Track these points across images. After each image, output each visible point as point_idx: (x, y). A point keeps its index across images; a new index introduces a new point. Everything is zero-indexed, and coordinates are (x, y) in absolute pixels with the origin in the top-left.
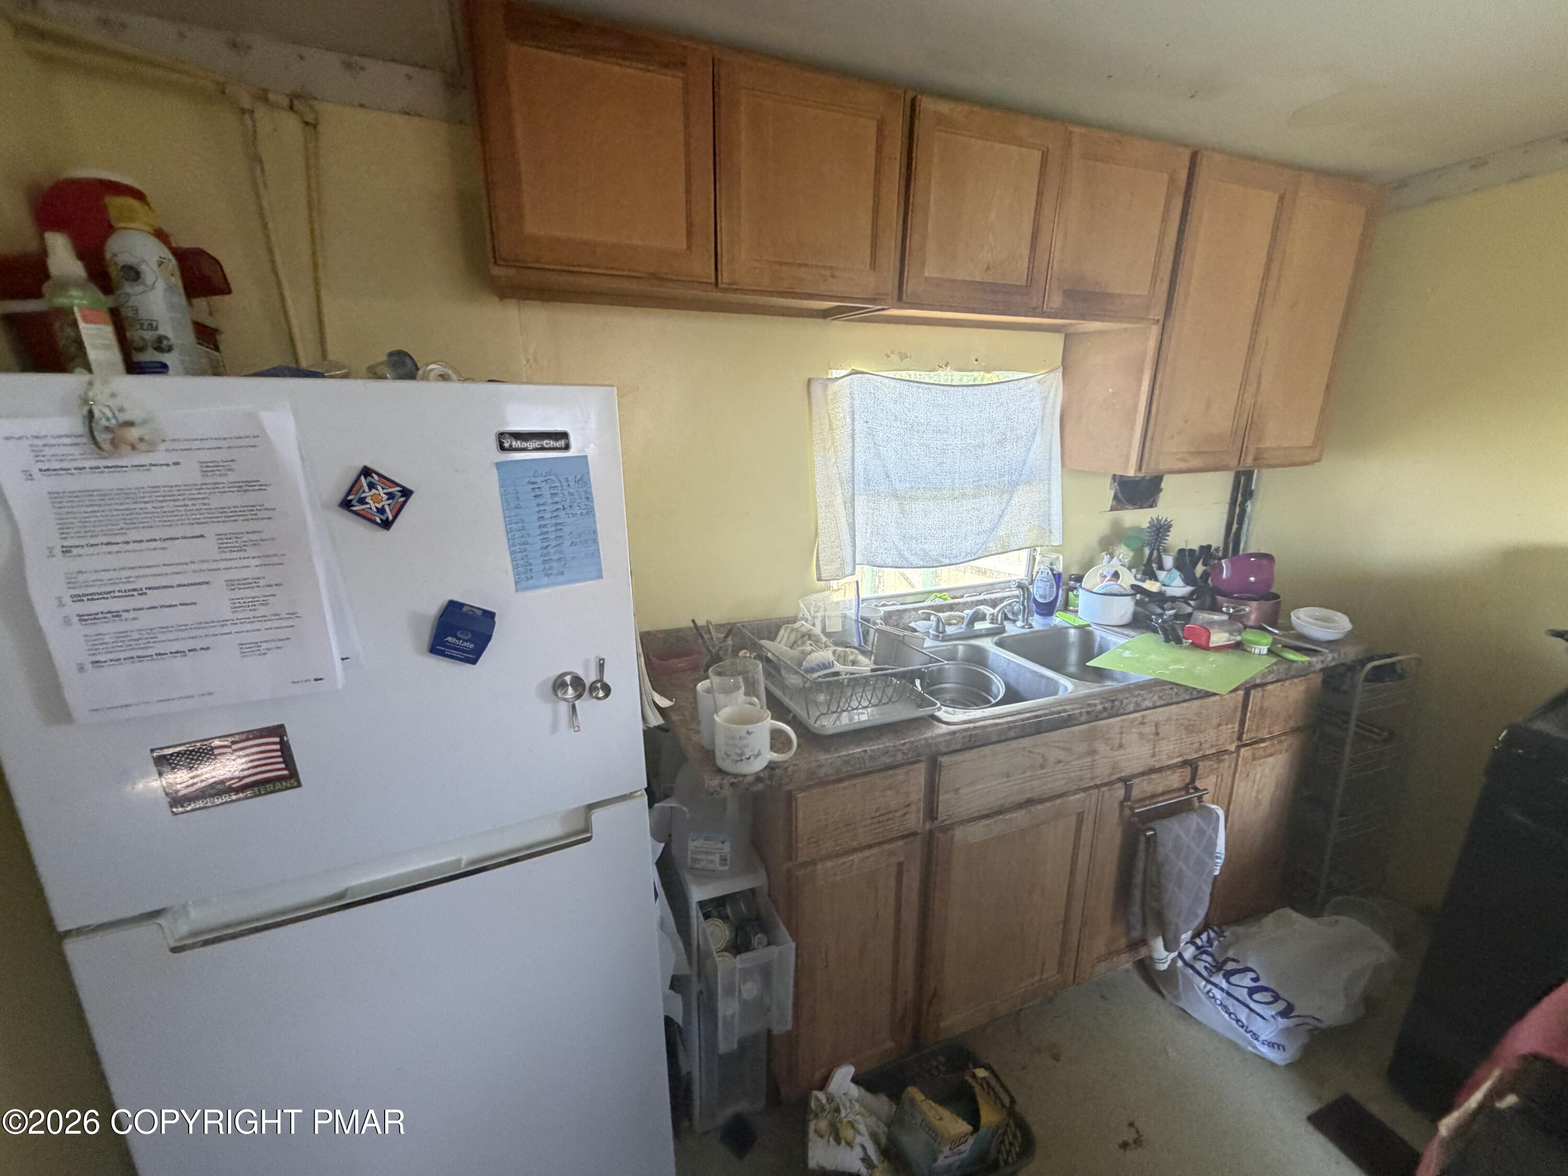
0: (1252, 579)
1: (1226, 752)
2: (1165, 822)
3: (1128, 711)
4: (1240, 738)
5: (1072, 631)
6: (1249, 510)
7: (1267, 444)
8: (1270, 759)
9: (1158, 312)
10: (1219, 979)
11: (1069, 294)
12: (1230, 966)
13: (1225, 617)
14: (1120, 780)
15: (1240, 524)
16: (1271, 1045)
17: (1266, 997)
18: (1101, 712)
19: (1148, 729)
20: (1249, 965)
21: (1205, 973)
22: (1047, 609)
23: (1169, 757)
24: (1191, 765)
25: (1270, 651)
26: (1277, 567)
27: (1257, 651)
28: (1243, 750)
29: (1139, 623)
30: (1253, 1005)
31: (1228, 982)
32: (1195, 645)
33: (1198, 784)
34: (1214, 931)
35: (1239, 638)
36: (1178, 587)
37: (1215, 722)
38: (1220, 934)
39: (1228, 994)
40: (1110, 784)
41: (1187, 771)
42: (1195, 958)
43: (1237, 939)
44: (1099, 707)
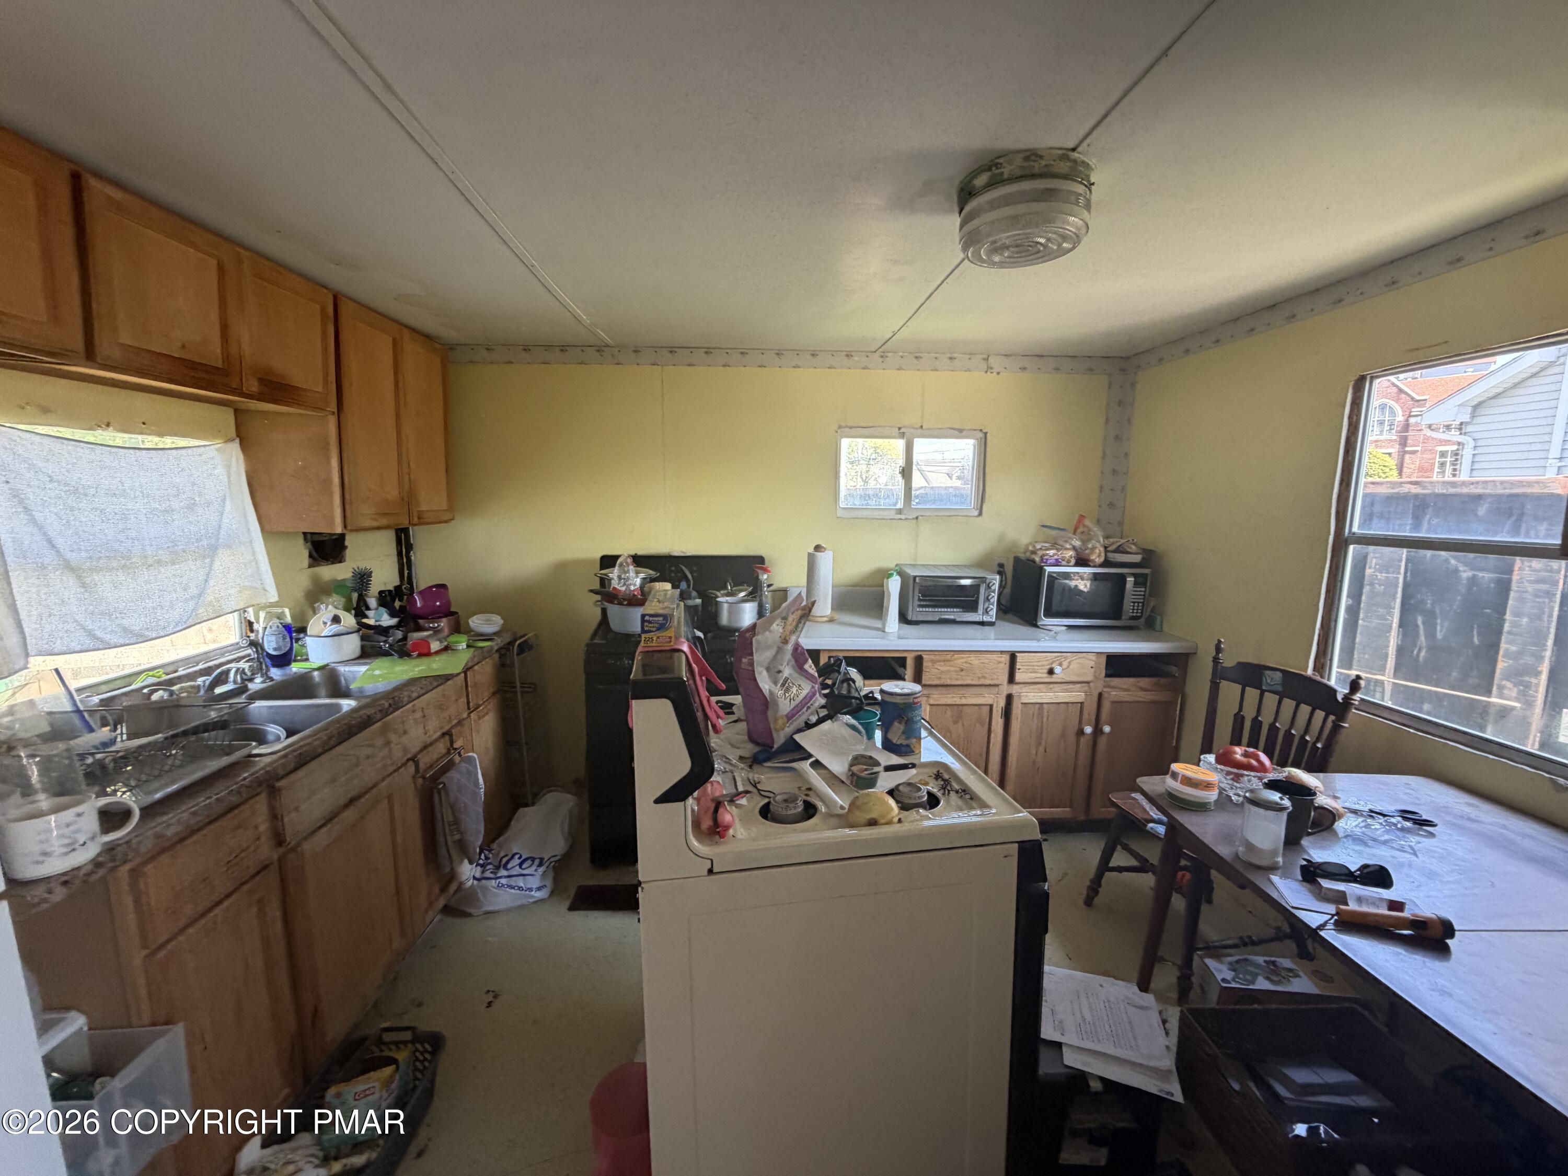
0: (438, 603)
1: (464, 719)
2: (448, 775)
3: (405, 703)
4: (469, 708)
5: (316, 673)
6: (413, 558)
7: (423, 508)
8: (487, 718)
9: (333, 407)
10: (503, 872)
11: (261, 381)
12: (504, 860)
13: (431, 632)
14: (408, 760)
15: (410, 569)
16: (539, 889)
17: (529, 862)
18: (388, 709)
19: (419, 715)
20: (515, 851)
21: (492, 876)
22: (283, 660)
23: (435, 732)
24: (448, 734)
25: (468, 646)
26: (450, 591)
27: (461, 648)
28: (472, 714)
29: (367, 654)
30: (525, 872)
31: (507, 870)
32: (421, 655)
33: (455, 746)
34: (487, 850)
35: (446, 643)
36: (387, 621)
37: (453, 698)
38: (490, 851)
39: (509, 876)
40: (404, 765)
41: (447, 737)
42: (483, 872)
43: (500, 846)
44: (387, 705)
